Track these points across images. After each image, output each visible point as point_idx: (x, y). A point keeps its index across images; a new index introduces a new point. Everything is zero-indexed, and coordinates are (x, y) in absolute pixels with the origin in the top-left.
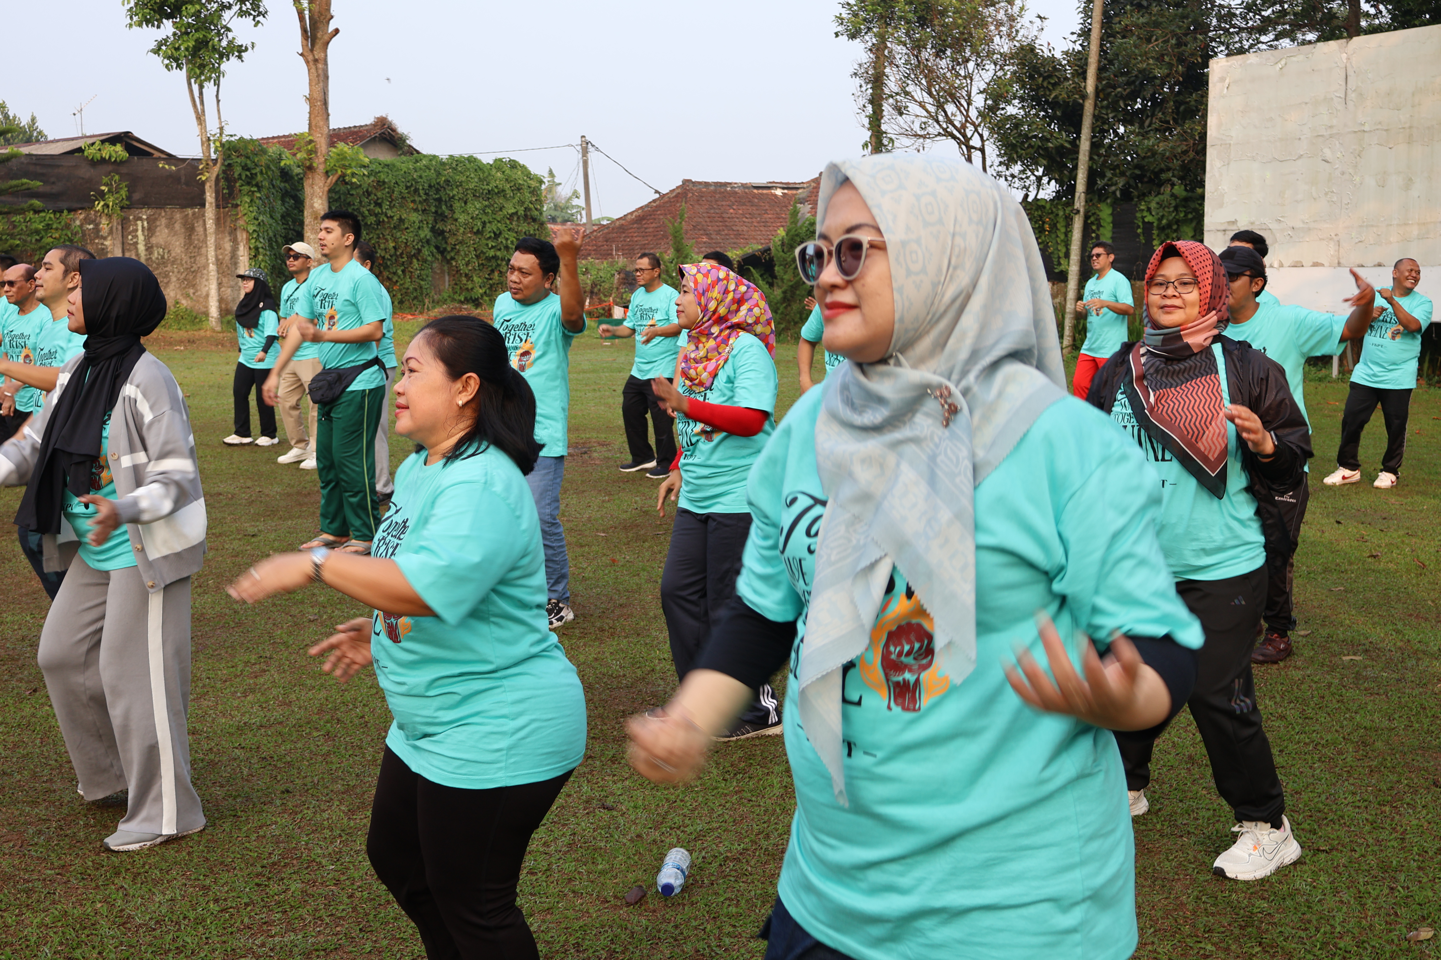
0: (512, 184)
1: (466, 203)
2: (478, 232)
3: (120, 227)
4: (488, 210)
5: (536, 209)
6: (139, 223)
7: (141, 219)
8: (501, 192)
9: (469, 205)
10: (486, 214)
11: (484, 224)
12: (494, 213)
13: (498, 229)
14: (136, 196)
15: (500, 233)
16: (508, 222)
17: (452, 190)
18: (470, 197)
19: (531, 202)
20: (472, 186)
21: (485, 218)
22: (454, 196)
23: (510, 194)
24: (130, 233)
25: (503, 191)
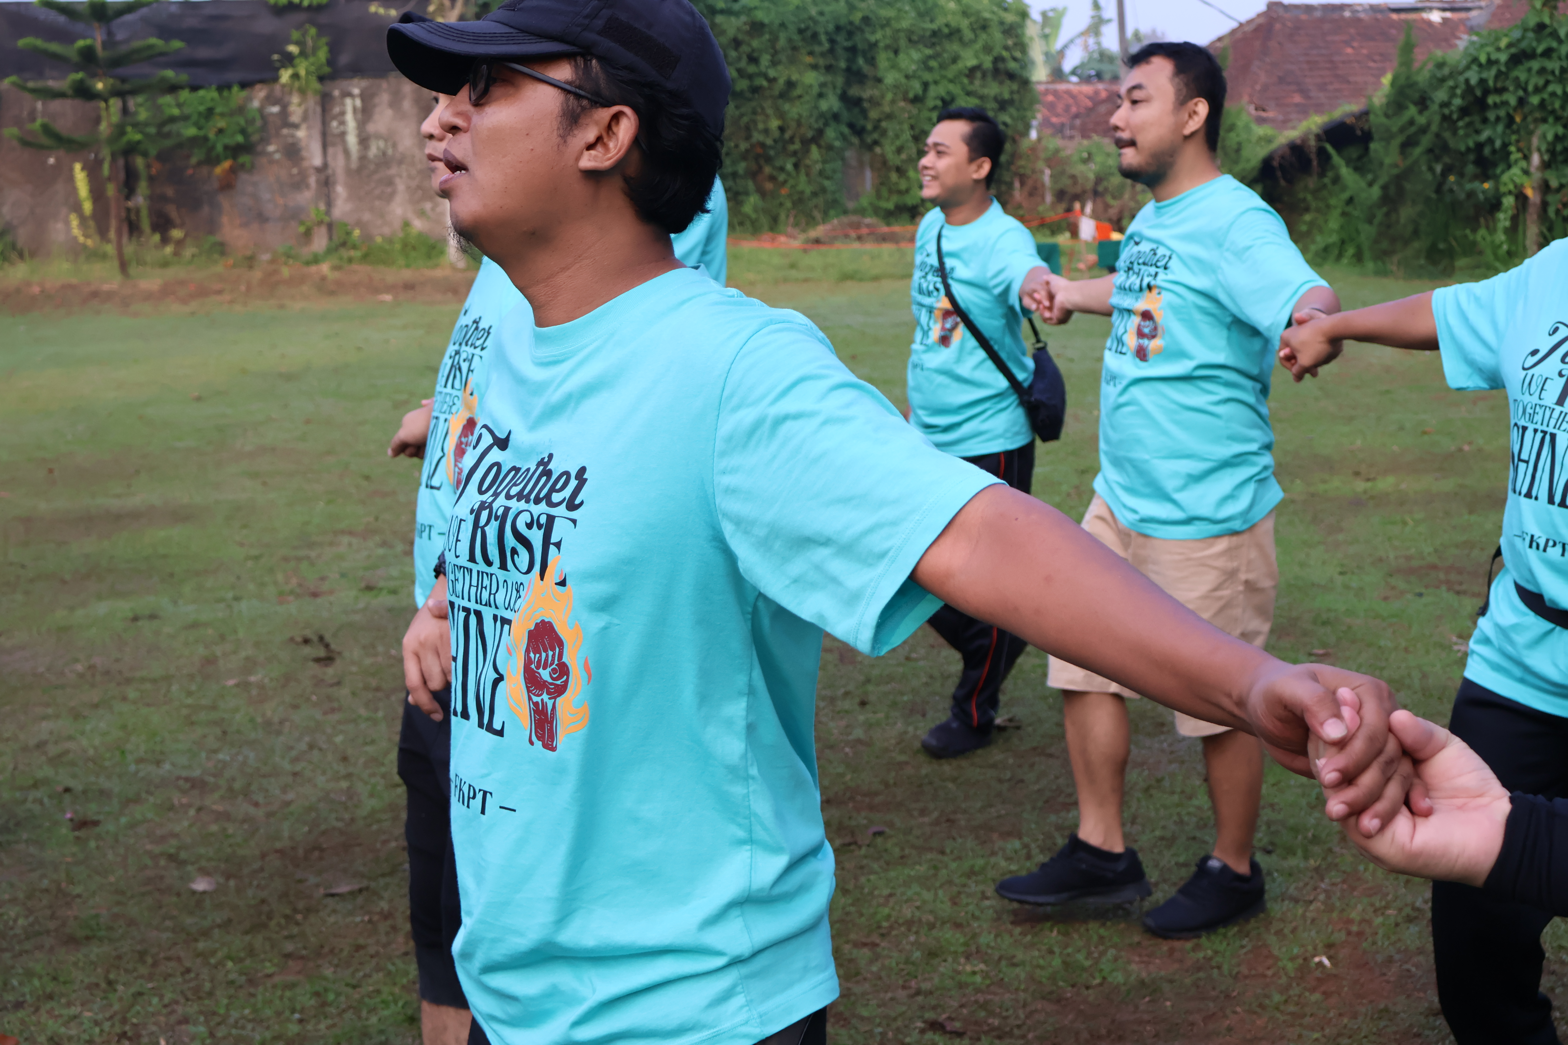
0: (973, 19)
1: (896, 52)
2: (917, 100)
3: (319, 109)
4: (933, 63)
5: (1015, 59)
6: (348, 101)
7: (350, 95)
8: (954, 33)
9: (902, 56)
10: (930, 69)
11: (926, 85)
12: (942, 66)
13: (948, 93)
14: (344, 59)
15: (953, 99)
16: (966, 81)
17: (873, 32)
18: (903, 42)
19: (1006, 48)
20: (905, 24)
21: (928, 77)
22: (877, 42)
23: (968, 34)
24: (334, 118)
25: (958, 31)
